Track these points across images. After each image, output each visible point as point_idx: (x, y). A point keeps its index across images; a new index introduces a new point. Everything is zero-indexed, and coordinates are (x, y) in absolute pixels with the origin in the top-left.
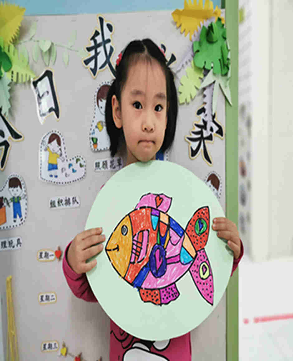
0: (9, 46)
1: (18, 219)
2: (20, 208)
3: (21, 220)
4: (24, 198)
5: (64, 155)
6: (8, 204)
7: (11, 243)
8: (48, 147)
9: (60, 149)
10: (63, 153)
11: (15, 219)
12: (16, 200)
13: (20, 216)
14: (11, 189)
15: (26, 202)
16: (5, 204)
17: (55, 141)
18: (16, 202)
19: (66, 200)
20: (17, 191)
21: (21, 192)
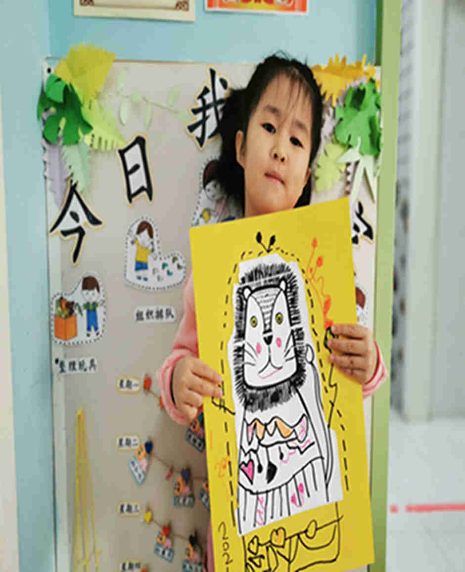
0: (91, 102)
1: (93, 333)
2: (95, 318)
3: (97, 334)
4: (102, 305)
5: (156, 251)
6: (80, 311)
7: (81, 365)
8: (136, 239)
9: (152, 243)
10: (156, 247)
11: (89, 333)
12: (91, 307)
13: (96, 329)
14: (85, 292)
15: (104, 310)
16: (76, 311)
17: (146, 232)
18: (91, 309)
19: (157, 312)
20: (93, 294)
21: (98, 297)
